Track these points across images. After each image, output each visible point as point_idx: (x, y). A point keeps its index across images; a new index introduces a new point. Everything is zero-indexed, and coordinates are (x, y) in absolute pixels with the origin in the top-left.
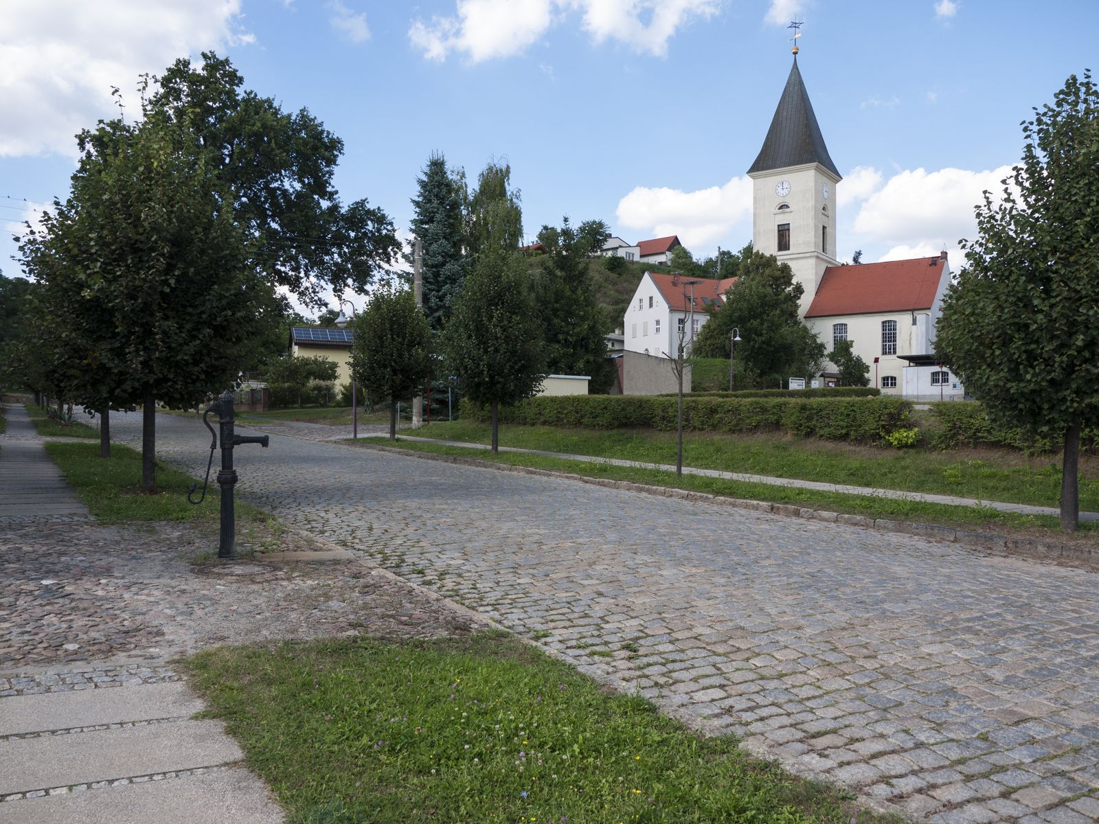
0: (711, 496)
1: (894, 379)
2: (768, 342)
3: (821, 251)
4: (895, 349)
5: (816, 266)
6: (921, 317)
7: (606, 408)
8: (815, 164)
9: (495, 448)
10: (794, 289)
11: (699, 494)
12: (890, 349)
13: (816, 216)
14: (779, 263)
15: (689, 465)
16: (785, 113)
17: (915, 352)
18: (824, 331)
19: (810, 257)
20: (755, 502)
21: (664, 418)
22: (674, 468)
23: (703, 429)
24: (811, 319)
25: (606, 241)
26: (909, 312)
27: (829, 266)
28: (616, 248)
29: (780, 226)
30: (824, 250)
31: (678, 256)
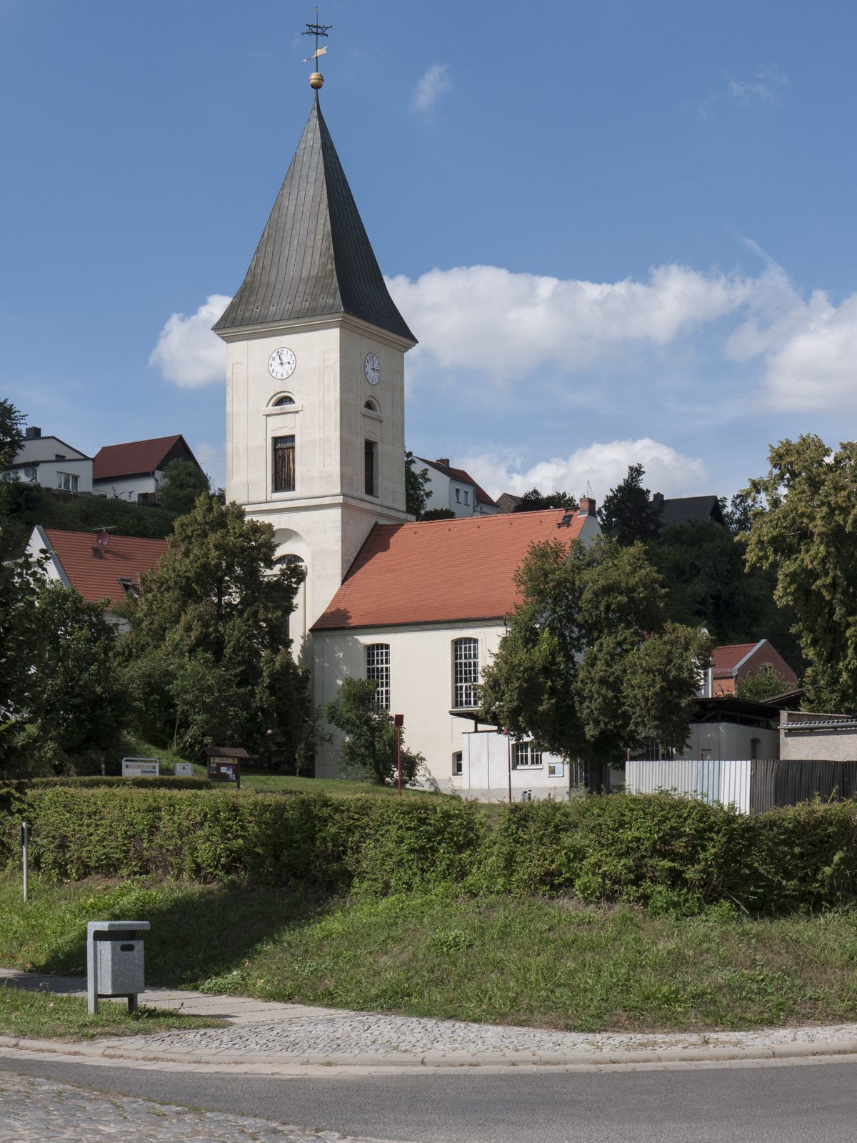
3: (361, 493)
4: (476, 696)
5: (344, 522)
12: (468, 695)
13: (345, 421)
19: (332, 506)
24: (324, 634)
25: (20, 447)
26: (498, 622)
27: (382, 522)
28: (36, 464)
29: (276, 440)
30: (370, 488)
31: (177, 483)
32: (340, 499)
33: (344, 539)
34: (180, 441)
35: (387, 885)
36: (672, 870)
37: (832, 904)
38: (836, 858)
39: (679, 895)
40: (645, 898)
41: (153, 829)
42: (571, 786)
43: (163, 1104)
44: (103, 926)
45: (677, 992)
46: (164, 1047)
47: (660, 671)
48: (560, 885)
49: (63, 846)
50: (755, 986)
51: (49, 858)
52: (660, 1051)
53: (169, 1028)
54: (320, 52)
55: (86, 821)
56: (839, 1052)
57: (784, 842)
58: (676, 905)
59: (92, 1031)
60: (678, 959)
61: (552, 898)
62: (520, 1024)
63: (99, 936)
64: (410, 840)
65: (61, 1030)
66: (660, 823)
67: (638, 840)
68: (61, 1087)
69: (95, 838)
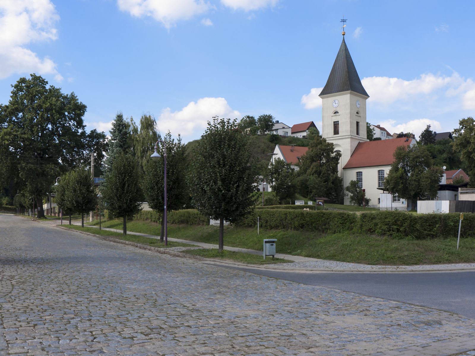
4: (384, 184)
8: (349, 91)
13: (351, 117)
16: (338, 65)
18: (351, 176)
19: (348, 138)
24: (346, 169)
25: (274, 125)
26: (390, 166)
27: (361, 141)
28: (277, 129)
29: (334, 122)
30: (358, 133)
31: (312, 133)
32: (350, 136)
33: (351, 146)
34: (313, 122)
35: (335, 231)
36: (397, 228)
37: (436, 237)
38: (437, 226)
39: (399, 234)
40: (391, 235)
41: (286, 218)
42: (408, 207)
43: (271, 278)
44: (267, 240)
45: (395, 256)
46: (278, 266)
47: (430, 178)
48: (373, 231)
49: (267, 222)
50: (413, 255)
51: (264, 225)
52: (386, 269)
53: (280, 262)
54: (344, 26)
55: (272, 217)
56: (428, 271)
57: (424, 222)
58: (398, 236)
59: (263, 263)
60: (397, 249)
61: (371, 234)
62: (358, 263)
63: (266, 242)
64: (340, 221)
65: (257, 262)
66: (395, 217)
67: (389, 221)
68: (251, 274)
69: (273, 220)
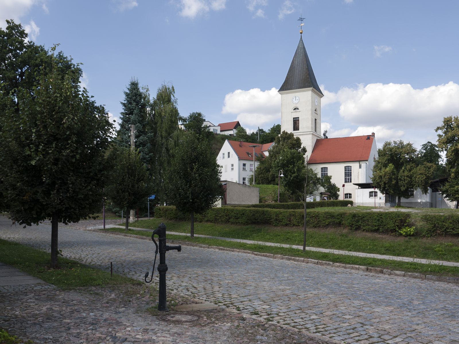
0: (331, 263)
1: (350, 194)
2: (297, 177)
3: (314, 132)
4: (351, 180)
5: (312, 138)
6: (363, 164)
7: (243, 214)
8: (311, 88)
9: (192, 235)
10: (302, 150)
11: (324, 262)
12: (348, 180)
13: (311, 114)
14: (295, 137)
15: (309, 246)
16: (296, 63)
17: (361, 182)
18: (317, 170)
19: (309, 134)
20: (357, 266)
21: (276, 220)
22: (301, 248)
23: (299, 226)
24: (310, 165)
26: (357, 162)
27: (318, 138)
28: (208, 127)
29: (294, 118)
30: (315, 130)
31: (239, 131)
32: (312, 133)
33: (312, 142)
34: (238, 122)
42: (385, 202)
47: (425, 174)
54: (302, 25)
